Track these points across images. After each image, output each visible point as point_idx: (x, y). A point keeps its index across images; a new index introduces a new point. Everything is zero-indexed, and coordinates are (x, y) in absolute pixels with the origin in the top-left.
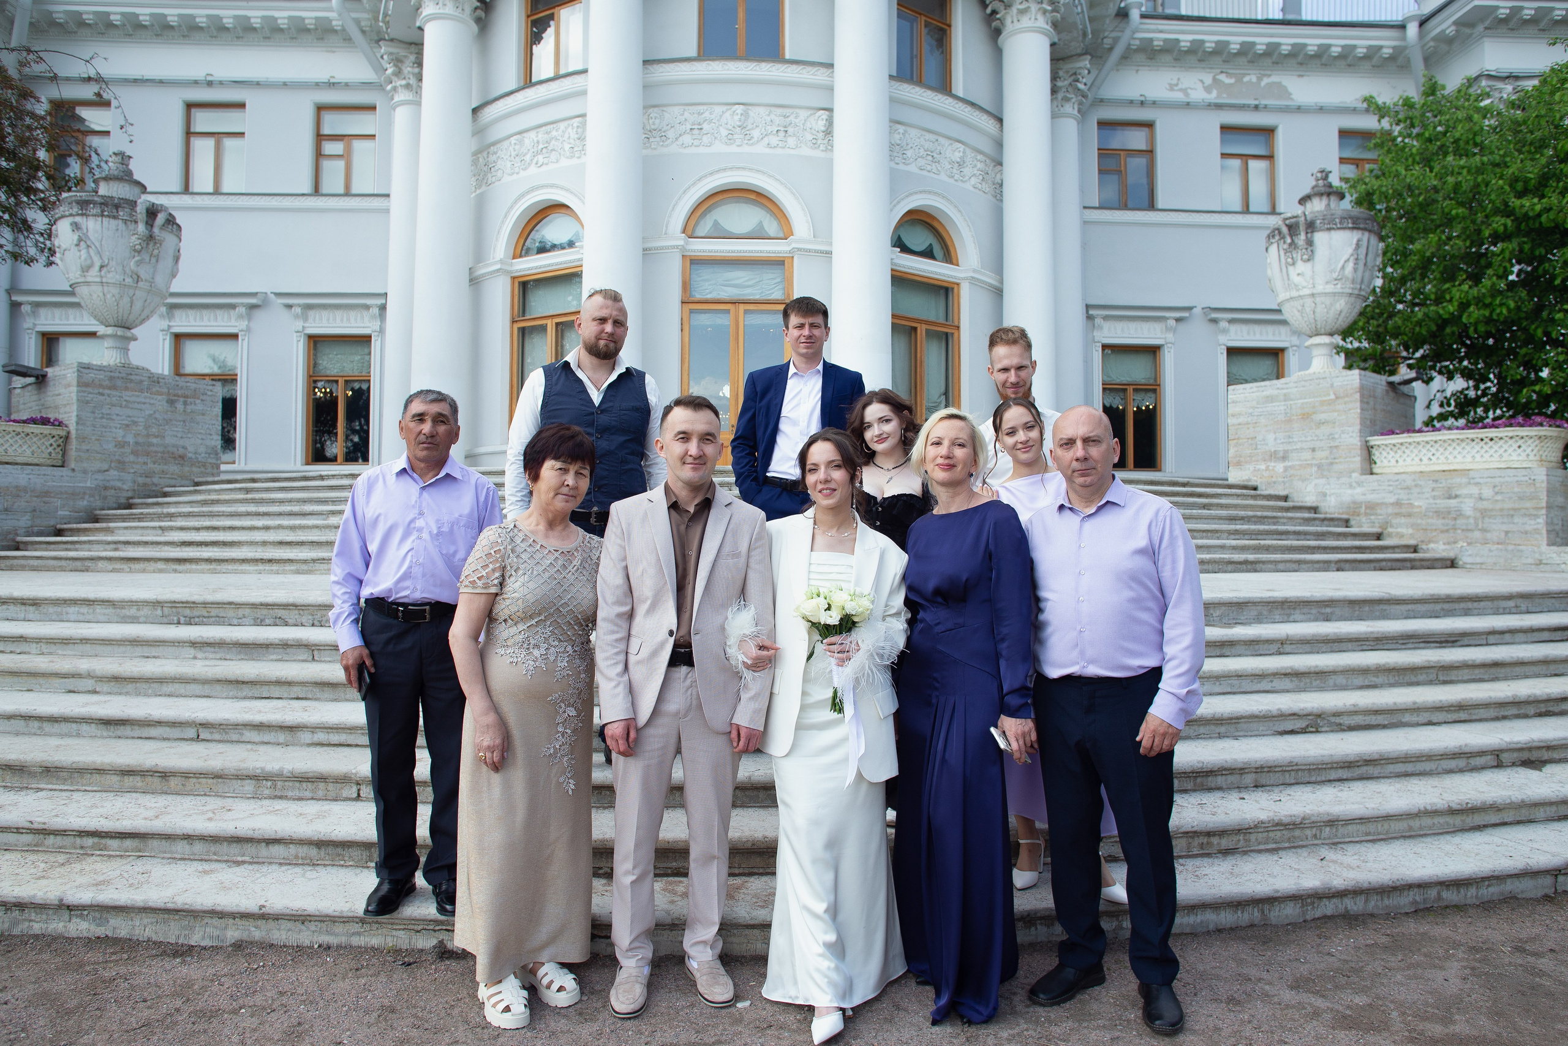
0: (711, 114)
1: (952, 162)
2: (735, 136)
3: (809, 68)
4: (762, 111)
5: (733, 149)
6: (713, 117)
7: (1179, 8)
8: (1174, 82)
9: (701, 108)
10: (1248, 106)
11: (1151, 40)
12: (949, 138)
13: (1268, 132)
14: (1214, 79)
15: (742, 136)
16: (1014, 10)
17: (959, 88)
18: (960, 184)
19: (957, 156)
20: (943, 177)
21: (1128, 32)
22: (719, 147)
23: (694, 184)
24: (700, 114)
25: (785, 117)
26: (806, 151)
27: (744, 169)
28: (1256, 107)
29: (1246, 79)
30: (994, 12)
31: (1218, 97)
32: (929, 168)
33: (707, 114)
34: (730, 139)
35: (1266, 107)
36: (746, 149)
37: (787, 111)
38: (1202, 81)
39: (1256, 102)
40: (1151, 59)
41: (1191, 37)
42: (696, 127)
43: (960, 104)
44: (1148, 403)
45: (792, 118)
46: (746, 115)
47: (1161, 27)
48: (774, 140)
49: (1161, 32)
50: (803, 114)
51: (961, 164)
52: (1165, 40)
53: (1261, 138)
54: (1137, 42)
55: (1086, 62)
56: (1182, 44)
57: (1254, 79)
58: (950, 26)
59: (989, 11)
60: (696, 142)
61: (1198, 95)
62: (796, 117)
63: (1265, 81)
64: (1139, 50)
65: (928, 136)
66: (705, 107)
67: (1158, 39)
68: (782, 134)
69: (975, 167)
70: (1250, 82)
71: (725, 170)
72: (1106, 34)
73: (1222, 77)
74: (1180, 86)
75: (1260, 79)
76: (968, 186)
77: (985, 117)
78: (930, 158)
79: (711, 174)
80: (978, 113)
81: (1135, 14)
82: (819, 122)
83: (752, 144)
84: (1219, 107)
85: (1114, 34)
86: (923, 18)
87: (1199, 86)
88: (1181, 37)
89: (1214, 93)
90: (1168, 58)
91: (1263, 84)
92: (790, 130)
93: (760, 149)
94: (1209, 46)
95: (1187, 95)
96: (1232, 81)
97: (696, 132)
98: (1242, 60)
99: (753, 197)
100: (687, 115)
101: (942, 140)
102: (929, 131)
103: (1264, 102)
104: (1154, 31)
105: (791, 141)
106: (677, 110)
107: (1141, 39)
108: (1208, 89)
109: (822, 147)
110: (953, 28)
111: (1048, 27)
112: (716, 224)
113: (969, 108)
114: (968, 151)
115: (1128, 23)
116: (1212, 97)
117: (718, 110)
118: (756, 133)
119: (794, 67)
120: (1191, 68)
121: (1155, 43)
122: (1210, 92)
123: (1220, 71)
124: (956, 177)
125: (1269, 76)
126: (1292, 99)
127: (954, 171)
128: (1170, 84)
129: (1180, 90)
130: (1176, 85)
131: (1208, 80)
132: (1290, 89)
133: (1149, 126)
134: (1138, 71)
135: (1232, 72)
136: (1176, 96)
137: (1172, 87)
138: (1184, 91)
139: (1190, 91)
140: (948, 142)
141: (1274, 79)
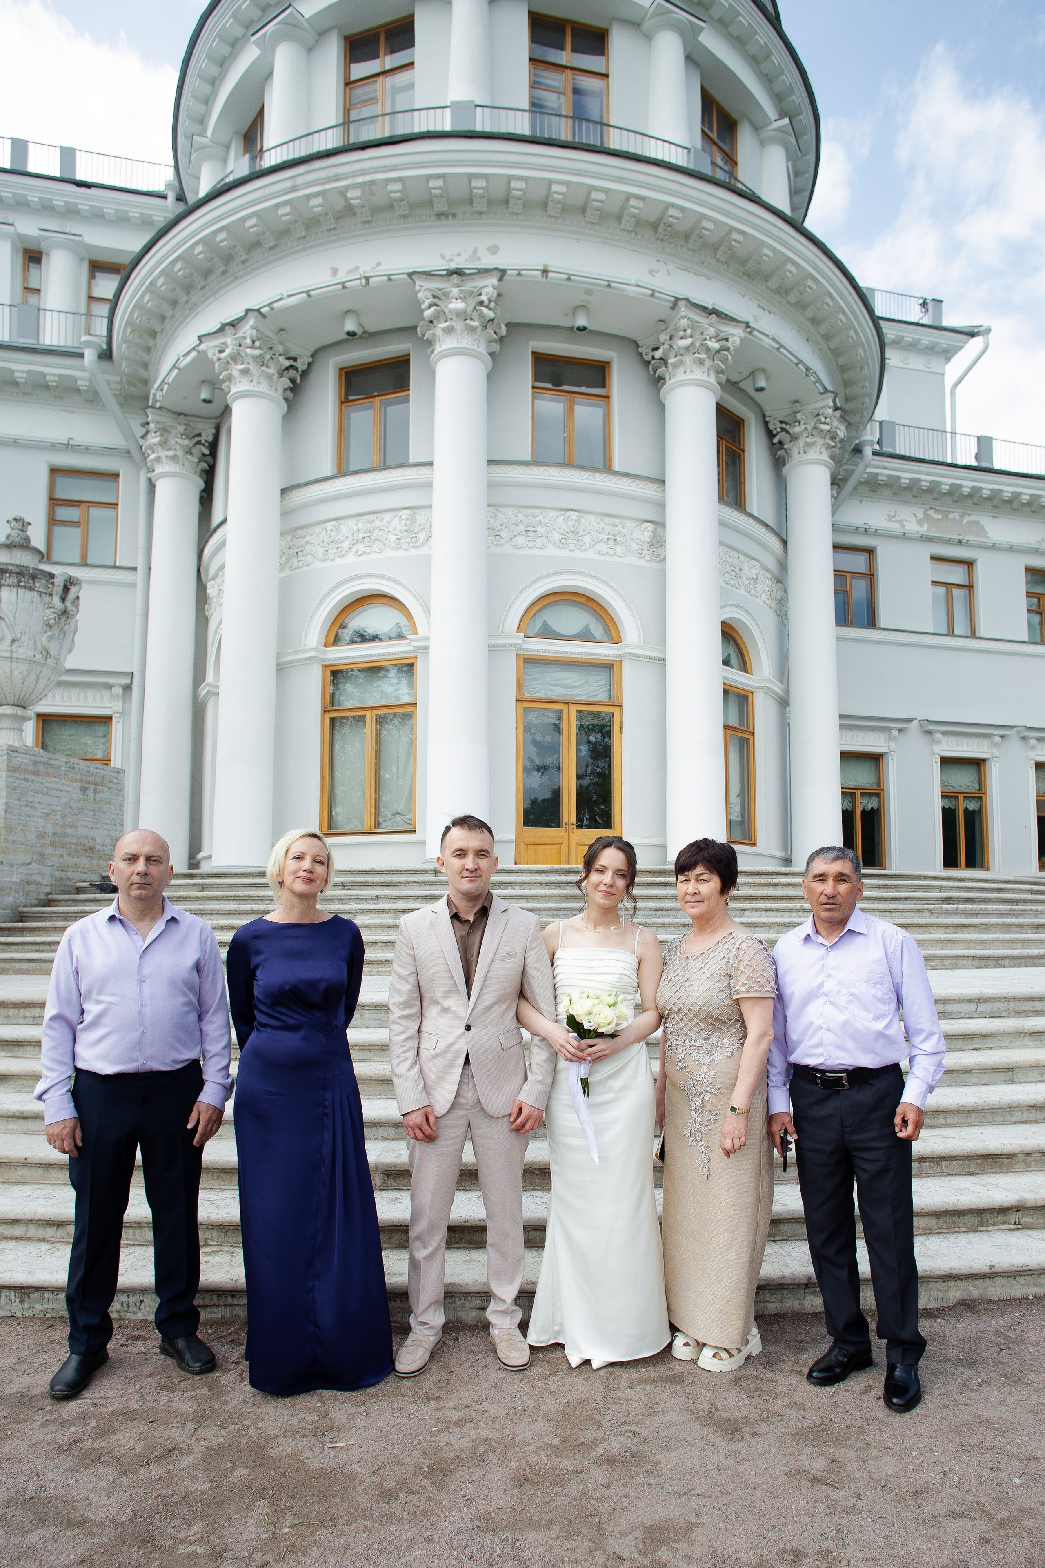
0: (544, 517)
1: (749, 579)
2: (569, 541)
3: (638, 482)
4: (592, 518)
5: (566, 553)
6: (547, 520)
7: (894, 448)
8: (892, 513)
9: (536, 512)
10: (952, 541)
11: (877, 474)
12: (747, 556)
13: (969, 564)
14: (925, 514)
15: (575, 542)
16: (801, 442)
17: (753, 510)
18: (754, 598)
19: (752, 573)
20: (742, 591)
21: (861, 466)
22: (552, 551)
23: (530, 585)
24: (534, 517)
25: (614, 526)
26: (633, 560)
27: (579, 573)
28: (960, 542)
29: (951, 516)
30: (780, 442)
31: (928, 530)
32: (733, 582)
33: (540, 518)
34: (563, 543)
35: (966, 543)
36: (578, 554)
37: (617, 521)
38: (915, 515)
39: (960, 538)
40: (874, 491)
41: (909, 476)
42: (532, 529)
43: (758, 525)
44: (872, 804)
45: (619, 527)
46: (578, 521)
47: (886, 464)
48: (604, 548)
49: (886, 468)
50: (630, 525)
51: (755, 580)
52: (888, 476)
53: (963, 569)
54: (866, 476)
56: (903, 481)
57: (957, 517)
58: (743, 451)
60: (531, 544)
61: (912, 527)
62: (624, 527)
63: (966, 519)
64: (866, 483)
65: (733, 553)
66: (540, 511)
67: (883, 475)
68: (612, 542)
69: (765, 584)
70: (954, 519)
71: (560, 573)
73: (931, 513)
74: (897, 518)
75: (962, 517)
76: (759, 601)
77: (772, 536)
78: (733, 573)
79: (548, 576)
80: (769, 534)
81: (868, 451)
82: (646, 533)
83: (585, 550)
84: (929, 539)
86: (724, 442)
87: (913, 519)
88: (902, 474)
89: (925, 526)
90: (888, 492)
91: (965, 521)
92: (619, 538)
93: (590, 555)
94: (925, 485)
95: (903, 526)
96: (940, 517)
97: (531, 534)
98: (949, 499)
99: (583, 600)
100: (521, 516)
101: (741, 557)
102: (733, 548)
103: (964, 538)
104: (879, 467)
105: (619, 550)
106: (510, 512)
107: (870, 474)
108: (920, 523)
109: (647, 558)
110: (746, 453)
112: (545, 624)
114: (759, 568)
115: (862, 458)
116: (924, 529)
117: (551, 514)
118: (587, 539)
119: (625, 479)
120: (905, 503)
121: (880, 478)
122: (921, 525)
123: (929, 507)
124: (753, 592)
125: (970, 515)
126: (988, 537)
127: (751, 587)
128: (889, 515)
129: (898, 521)
130: (894, 516)
131: (920, 515)
132: (986, 528)
133: (870, 552)
134: (861, 501)
135: (939, 508)
136: (894, 526)
137: (890, 518)
138: (900, 522)
139: (905, 523)
140: (746, 560)
141: (973, 518)
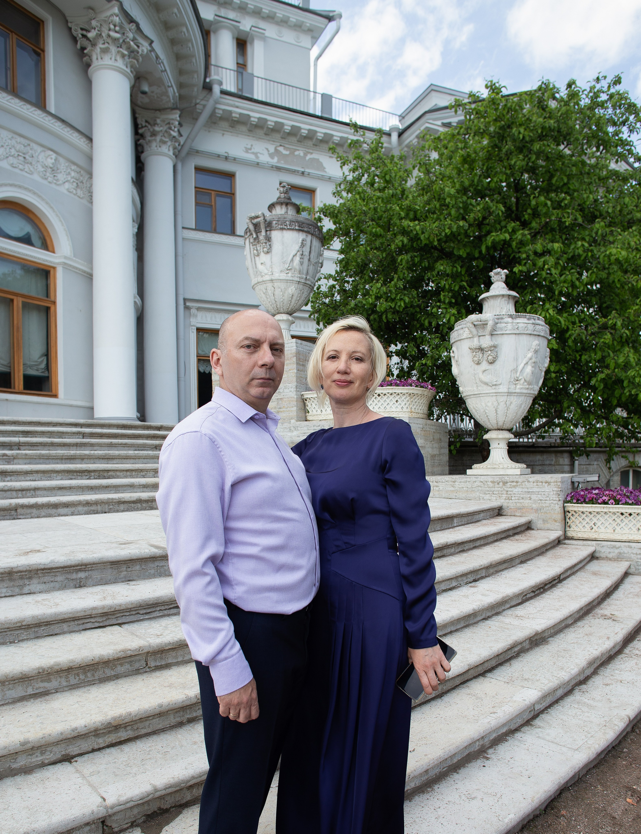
1: (44, 166)
8: (249, 147)
10: (298, 171)
11: (231, 112)
12: (41, 145)
13: (311, 192)
14: (276, 149)
16: (98, 49)
17: (52, 106)
18: (53, 186)
19: (50, 162)
20: (36, 177)
21: (212, 103)
28: (303, 173)
29: (297, 153)
30: (83, 48)
31: (276, 163)
32: (21, 166)
35: (309, 174)
38: (267, 149)
39: (303, 170)
40: (232, 127)
41: (258, 115)
43: (50, 118)
47: (237, 104)
49: (237, 107)
51: (54, 169)
52: (240, 114)
53: (308, 196)
54: (221, 112)
55: (176, 116)
56: (252, 119)
57: (302, 154)
58: (43, 51)
59: (79, 46)
61: (265, 158)
63: (309, 156)
64: (221, 118)
65: (19, 139)
67: (236, 113)
69: (68, 174)
70: (299, 155)
72: (198, 101)
73: (281, 149)
74: (253, 151)
75: (305, 155)
76: (63, 189)
77: (76, 134)
78: (21, 158)
80: (68, 129)
81: (216, 89)
84: (279, 169)
85: (203, 102)
86: (15, 36)
87: (266, 152)
88: (251, 114)
89: (276, 159)
90: (244, 128)
91: (308, 158)
94: (271, 125)
95: (257, 157)
96: (287, 153)
98: (294, 140)
101: (32, 144)
102: (21, 136)
103: (307, 170)
104: (232, 106)
107: (224, 110)
108: (271, 156)
110: (46, 54)
111: (128, 70)
113: (59, 124)
114: (61, 160)
115: (211, 95)
116: (275, 161)
120: (259, 139)
121: (234, 115)
122: (272, 158)
123: (279, 144)
124: (50, 179)
125: (312, 153)
126: (325, 172)
127: (48, 174)
128: (246, 148)
129: (253, 153)
130: (251, 149)
131: (272, 150)
132: (325, 165)
133: (230, 176)
134: (223, 134)
135: (287, 146)
136: (250, 157)
137: (247, 150)
138: (256, 154)
139: (259, 155)
140: (39, 149)
141: (315, 156)
